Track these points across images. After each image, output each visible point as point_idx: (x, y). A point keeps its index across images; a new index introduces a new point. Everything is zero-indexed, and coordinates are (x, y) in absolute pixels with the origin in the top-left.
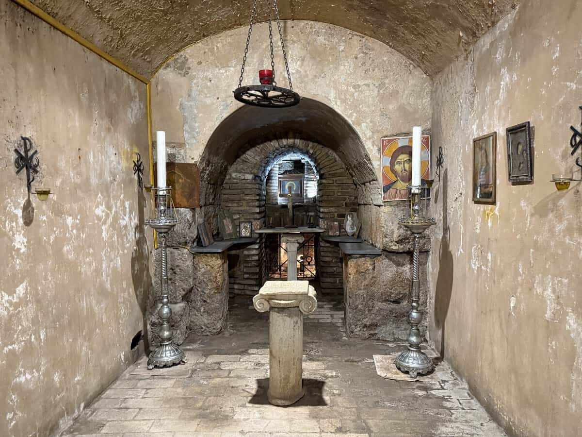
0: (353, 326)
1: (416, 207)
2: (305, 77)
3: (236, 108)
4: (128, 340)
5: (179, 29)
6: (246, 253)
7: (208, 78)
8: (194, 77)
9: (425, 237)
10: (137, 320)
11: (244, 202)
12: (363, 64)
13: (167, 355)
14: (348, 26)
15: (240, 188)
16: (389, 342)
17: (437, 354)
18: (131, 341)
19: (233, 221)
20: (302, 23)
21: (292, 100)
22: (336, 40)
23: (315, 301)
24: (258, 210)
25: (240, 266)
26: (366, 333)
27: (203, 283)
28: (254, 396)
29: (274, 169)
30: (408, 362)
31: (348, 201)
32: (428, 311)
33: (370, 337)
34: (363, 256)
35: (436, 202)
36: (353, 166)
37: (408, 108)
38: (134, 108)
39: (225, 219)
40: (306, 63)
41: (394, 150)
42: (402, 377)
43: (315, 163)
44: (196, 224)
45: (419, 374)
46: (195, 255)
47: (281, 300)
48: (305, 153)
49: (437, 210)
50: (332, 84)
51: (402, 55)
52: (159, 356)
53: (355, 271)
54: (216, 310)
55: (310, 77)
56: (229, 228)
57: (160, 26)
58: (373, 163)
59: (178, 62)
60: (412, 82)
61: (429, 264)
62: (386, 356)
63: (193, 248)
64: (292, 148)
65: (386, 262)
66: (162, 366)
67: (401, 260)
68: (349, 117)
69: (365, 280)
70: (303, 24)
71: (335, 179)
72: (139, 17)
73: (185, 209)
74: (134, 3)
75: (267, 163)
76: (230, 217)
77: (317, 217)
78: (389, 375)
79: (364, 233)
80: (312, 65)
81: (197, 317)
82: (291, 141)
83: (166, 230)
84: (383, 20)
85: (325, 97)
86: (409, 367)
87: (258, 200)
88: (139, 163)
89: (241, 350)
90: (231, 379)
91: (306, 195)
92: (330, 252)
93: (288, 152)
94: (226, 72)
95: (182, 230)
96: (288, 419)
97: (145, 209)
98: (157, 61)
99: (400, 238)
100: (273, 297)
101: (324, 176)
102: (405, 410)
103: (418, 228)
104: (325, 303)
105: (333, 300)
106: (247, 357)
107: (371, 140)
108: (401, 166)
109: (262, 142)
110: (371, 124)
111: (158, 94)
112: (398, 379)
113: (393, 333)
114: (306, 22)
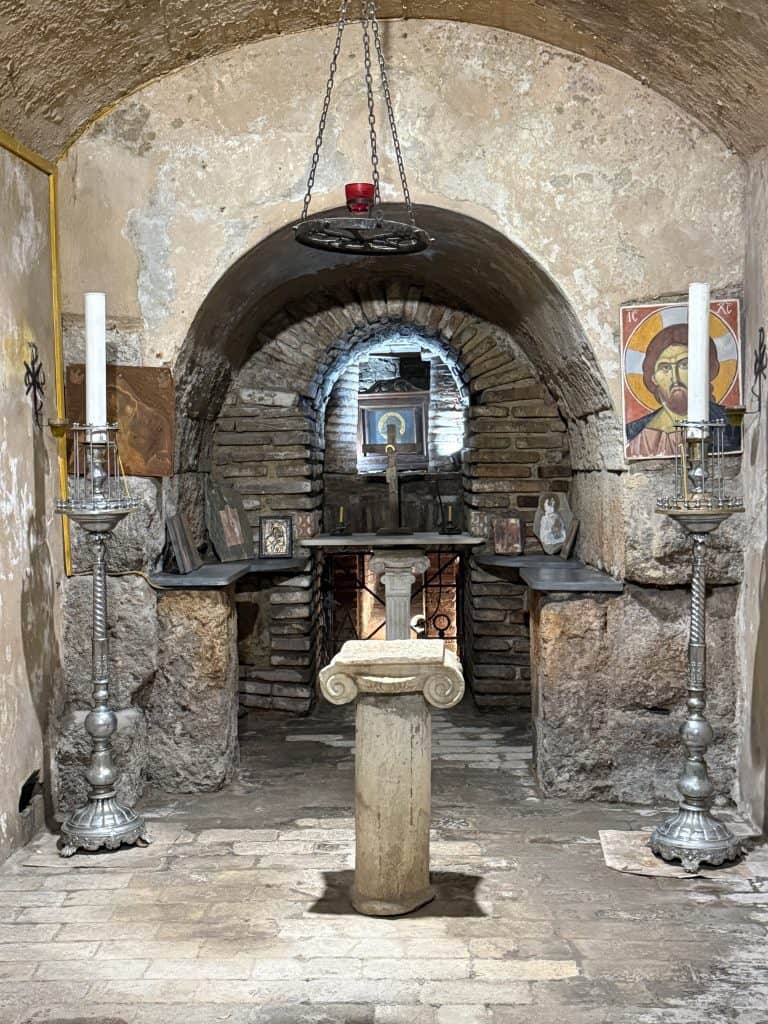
0: (553, 769)
1: (698, 472)
2: (434, 157)
3: (267, 234)
4: (14, 788)
5: (136, 48)
6: (276, 598)
7: (199, 159)
8: (164, 157)
9: (728, 549)
10: (31, 743)
11: (272, 466)
12: (578, 125)
13: (105, 823)
14: (541, 35)
15: (261, 428)
16: (641, 806)
17: (756, 831)
18: (20, 791)
19: (243, 514)
20: (428, 27)
21: (413, 243)
22: (511, 67)
23: (458, 678)
24: (307, 486)
25: (260, 633)
26: (585, 785)
27: (180, 660)
28: (320, 901)
29: (348, 377)
30: (679, 837)
31: (544, 463)
32: (737, 730)
33: (593, 796)
34: (579, 594)
35: (753, 462)
36: (556, 371)
37: (686, 231)
38: (25, 234)
39: (222, 508)
40: (437, 123)
41: (653, 335)
42: (664, 869)
43: (457, 363)
44: (164, 516)
45: (704, 865)
46: (161, 592)
47: (383, 676)
48: (432, 337)
49: (754, 482)
50: (500, 174)
51: (670, 103)
52: (88, 825)
53: (558, 631)
54: (213, 730)
55: (447, 157)
56: (233, 533)
57: (95, 45)
58: (602, 364)
59: (126, 122)
60: (695, 169)
61: (739, 614)
62: (630, 833)
63: (155, 575)
64: (399, 324)
65: (634, 610)
66: (95, 848)
67: (671, 606)
68: (542, 253)
69: (581, 656)
70: (429, 29)
71: (510, 405)
72: (52, 31)
73: (138, 479)
74: (49, 5)
75: (333, 364)
76: (236, 505)
77: (463, 507)
78: (633, 866)
79: (585, 545)
80: (453, 129)
81: (166, 748)
82: (395, 306)
83: (105, 527)
84: (621, 28)
85: (484, 205)
86: (680, 848)
87: (307, 461)
88: (36, 366)
89: (278, 820)
90: (262, 872)
91: (434, 450)
92: (498, 597)
93: (387, 334)
94: (242, 145)
95: (131, 529)
96: (399, 938)
97: (46, 477)
98: (78, 120)
99: (667, 549)
100: (366, 670)
101: (482, 399)
102: (663, 925)
103: (701, 519)
104: (484, 729)
105: (505, 724)
106: (296, 832)
107: (597, 311)
108: (671, 373)
109: (320, 310)
110: (595, 272)
111: (75, 198)
112: (653, 873)
113: (651, 784)
114: (438, 23)
